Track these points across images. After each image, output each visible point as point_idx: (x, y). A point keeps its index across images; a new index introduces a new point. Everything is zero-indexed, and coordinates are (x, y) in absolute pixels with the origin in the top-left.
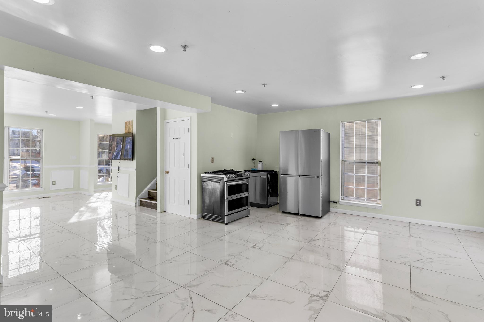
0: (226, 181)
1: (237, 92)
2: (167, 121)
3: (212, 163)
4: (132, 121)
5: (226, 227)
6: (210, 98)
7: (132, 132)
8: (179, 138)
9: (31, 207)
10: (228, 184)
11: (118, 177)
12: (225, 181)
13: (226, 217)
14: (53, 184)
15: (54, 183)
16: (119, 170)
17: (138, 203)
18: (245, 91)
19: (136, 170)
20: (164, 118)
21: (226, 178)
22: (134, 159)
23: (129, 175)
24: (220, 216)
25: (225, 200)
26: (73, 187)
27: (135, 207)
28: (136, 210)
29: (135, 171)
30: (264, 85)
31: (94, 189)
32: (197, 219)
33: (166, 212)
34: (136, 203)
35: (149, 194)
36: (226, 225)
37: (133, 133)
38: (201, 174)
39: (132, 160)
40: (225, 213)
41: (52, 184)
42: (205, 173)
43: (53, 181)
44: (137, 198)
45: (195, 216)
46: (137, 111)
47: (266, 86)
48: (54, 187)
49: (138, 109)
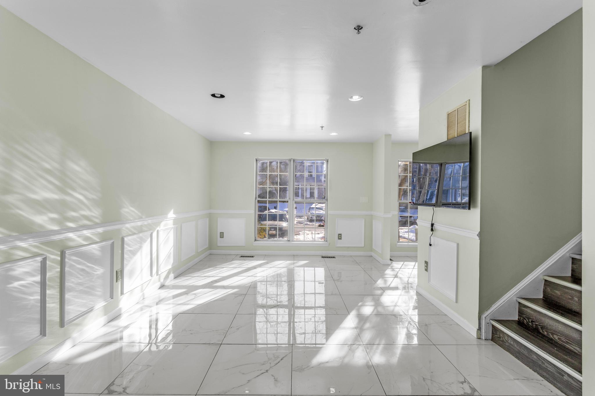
4: (468, 102)
7: (467, 132)
11: (430, 245)
14: (339, 239)
15: (340, 237)
16: (432, 230)
17: (486, 333)
19: (480, 236)
22: (475, 207)
23: (458, 244)
26: (363, 245)
29: (478, 238)
31: (390, 252)
34: (480, 329)
35: (521, 313)
37: (471, 133)
39: (469, 209)
41: (337, 238)
43: (339, 234)
44: (483, 317)
46: (484, 68)
48: (340, 243)
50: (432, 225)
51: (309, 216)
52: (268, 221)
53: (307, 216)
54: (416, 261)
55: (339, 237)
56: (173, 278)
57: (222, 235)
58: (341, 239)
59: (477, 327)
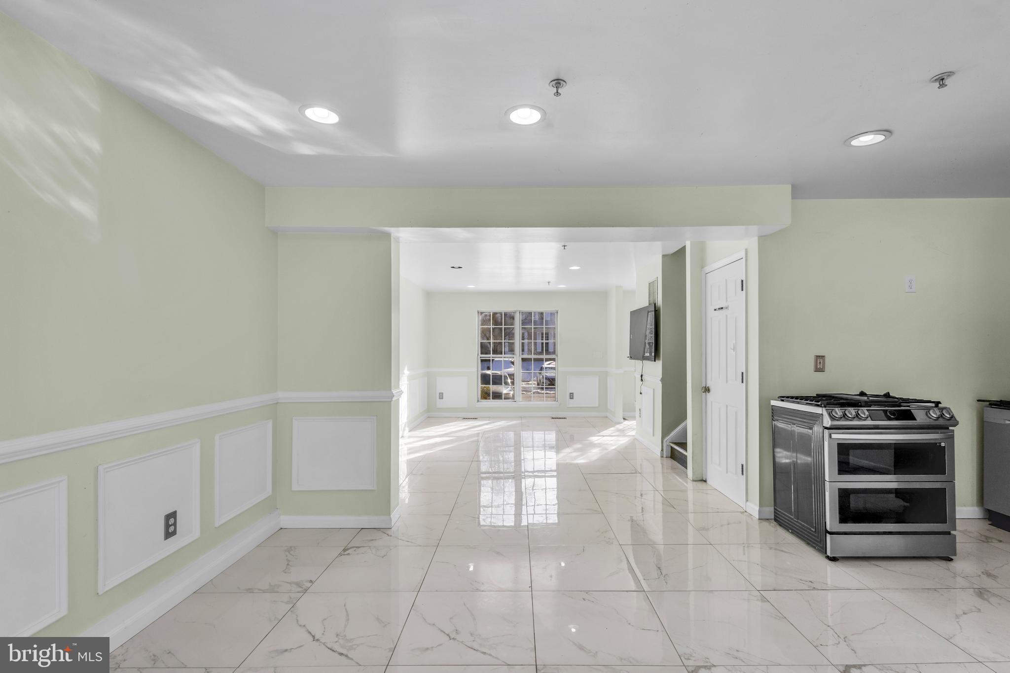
0: (828, 426)
1: (855, 143)
2: (707, 269)
3: (817, 370)
4: (657, 280)
5: (829, 568)
6: (790, 186)
8: (727, 308)
9: (533, 430)
10: (834, 436)
11: (641, 393)
12: (826, 428)
13: (828, 536)
14: (571, 398)
15: (572, 396)
16: (642, 380)
17: (666, 450)
18: (888, 132)
19: (662, 380)
20: (701, 263)
21: (829, 419)
22: (659, 359)
23: (654, 389)
24: (814, 530)
25: (824, 484)
26: (597, 405)
27: (660, 458)
28: (662, 464)
29: (660, 382)
30: (941, 80)
31: (623, 412)
32: (759, 519)
33: (705, 481)
36: (830, 562)
38: (771, 401)
39: (655, 361)
40: (825, 523)
41: (569, 398)
42: (778, 397)
43: (571, 393)
44: (665, 441)
45: (754, 509)
46: (664, 256)
47: (947, 82)
48: (572, 403)
49: (664, 254)
50: (642, 376)
51: (540, 381)
52: (492, 385)
53: (538, 381)
54: (635, 420)
55: (570, 396)
56: (408, 431)
57: (441, 396)
58: (572, 398)
59: (661, 449)
